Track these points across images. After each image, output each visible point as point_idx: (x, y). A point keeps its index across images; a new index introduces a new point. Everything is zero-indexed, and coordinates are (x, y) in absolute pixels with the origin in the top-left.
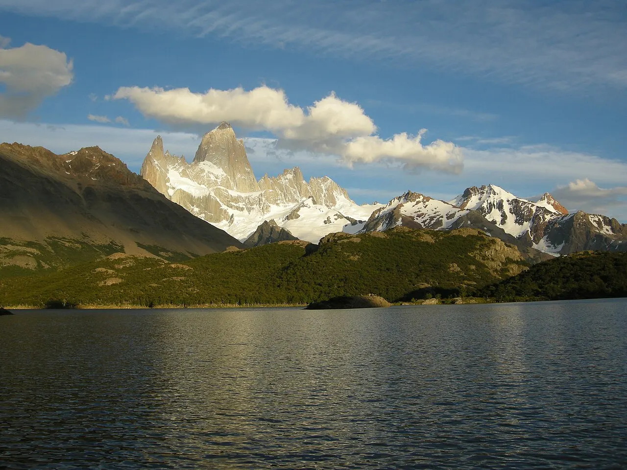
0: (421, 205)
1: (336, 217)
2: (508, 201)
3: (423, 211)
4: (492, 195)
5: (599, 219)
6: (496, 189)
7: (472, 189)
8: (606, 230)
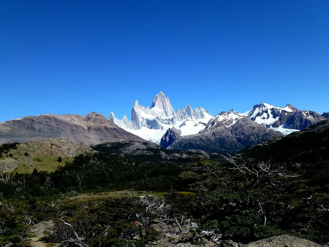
0: (226, 116)
1: (199, 123)
2: (270, 109)
3: (227, 118)
4: (264, 107)
5: (307, 113)
6: (265, 104)
7: (256, 106)
8: (310, 117)
